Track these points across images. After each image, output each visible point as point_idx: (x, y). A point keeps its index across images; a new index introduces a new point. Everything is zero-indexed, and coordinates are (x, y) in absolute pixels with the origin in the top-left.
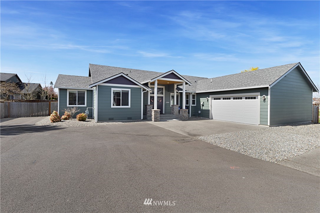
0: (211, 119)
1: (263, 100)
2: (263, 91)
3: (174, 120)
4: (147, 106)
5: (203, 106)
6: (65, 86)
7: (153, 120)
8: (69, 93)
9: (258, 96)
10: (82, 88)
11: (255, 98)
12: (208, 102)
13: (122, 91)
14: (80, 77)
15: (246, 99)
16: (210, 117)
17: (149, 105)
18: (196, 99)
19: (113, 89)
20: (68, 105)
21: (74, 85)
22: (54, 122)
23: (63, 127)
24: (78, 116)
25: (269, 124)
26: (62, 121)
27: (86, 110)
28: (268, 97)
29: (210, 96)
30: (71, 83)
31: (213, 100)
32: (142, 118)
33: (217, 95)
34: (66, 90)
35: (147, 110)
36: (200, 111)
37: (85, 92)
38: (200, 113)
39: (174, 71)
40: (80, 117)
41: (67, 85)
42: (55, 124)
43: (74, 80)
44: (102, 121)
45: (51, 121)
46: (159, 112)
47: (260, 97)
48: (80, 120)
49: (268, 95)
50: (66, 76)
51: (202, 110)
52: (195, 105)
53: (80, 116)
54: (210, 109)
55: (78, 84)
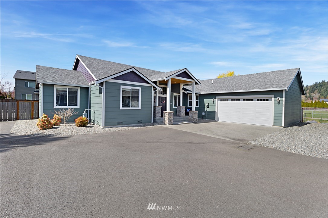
0: (217, 121)
1: (277, 102)
2: (278, 93)
3: (184, 122)
4: (156, 108)
5: (208, 107)
6: (51, 80)
7: (167, 123)
8: (57, 90)
9: (272, 98)
10: (75, 84)
11: (267, 100)
12: (214, 103)
13: (132, 89)
14: (66, 71)
15: (257, 101)
16: (216, 119)
17: (158, 107)
18: (199, 101)
19: (122, 87)
20: (55, 106)
21: (64, 80)
22: (44, 129)
23: (62, 136)
24: (77, 120)
25: (283, 125)
26: (54, 127)
27: (84, 112)
28: (283, 99)
29: (216, 97)
30: (57, 77)
31: (220, 102)
32: (152, 121)
33: (224, 96)
34: (53, 86)
35: (156, 112)
36: (204, 113)
37: (77, 89)
38: (204, 114)
39: (187, 69)
40: (81, 122)
41: (54, 80)
42: (47, 132)
43: (60, 74)
44: (110, 127)
45: (38, 128)
46: (173, 114)
47: (274, 99)
48: (80, 126)
49: (282, 98)
50: (47, 68)
51: (206, 112)
52: (198, 107)
53: (80, 120)
54: (216, 110)
55: (67, 79)
